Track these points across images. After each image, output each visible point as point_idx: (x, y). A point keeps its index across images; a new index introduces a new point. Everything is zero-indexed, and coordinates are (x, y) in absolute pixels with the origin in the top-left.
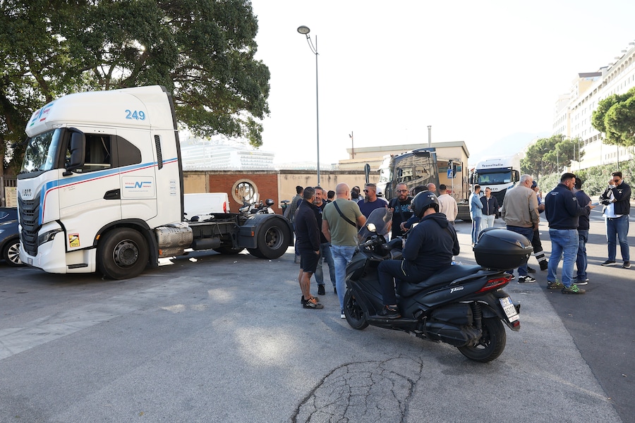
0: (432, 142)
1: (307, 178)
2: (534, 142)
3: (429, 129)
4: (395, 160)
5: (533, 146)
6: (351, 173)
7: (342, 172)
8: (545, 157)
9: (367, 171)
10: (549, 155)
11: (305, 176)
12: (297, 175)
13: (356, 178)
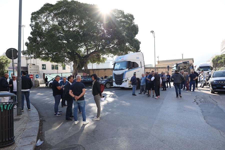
0: (183, 58)
1: (150, 70)
2: (214, 57)
3: (182, 55)
4: (177, 65)
5: (214, 58)
6: (162, 68)
7: (160, 68)
8: (219, 62)
9: (168, 67)
10: (220, 61)
11: (150, 69)
12: (148, 69)
13: (163, 70)
